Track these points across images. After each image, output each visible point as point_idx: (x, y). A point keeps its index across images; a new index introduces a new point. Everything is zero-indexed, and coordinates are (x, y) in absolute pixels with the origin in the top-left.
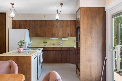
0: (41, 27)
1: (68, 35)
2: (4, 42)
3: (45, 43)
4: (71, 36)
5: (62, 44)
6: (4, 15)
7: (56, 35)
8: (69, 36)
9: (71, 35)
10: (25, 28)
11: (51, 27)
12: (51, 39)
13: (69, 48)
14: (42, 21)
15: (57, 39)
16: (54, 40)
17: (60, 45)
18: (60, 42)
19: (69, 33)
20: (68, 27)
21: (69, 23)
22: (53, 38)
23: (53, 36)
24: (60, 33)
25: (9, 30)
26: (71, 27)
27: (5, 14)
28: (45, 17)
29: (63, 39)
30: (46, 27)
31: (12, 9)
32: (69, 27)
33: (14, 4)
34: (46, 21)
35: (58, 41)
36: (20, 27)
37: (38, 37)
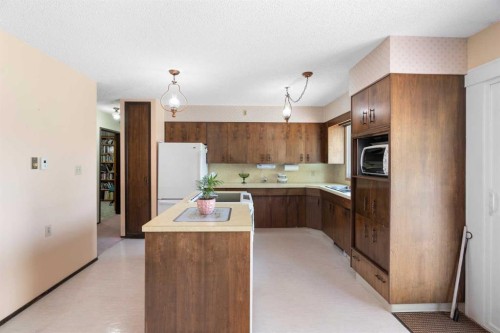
0: (235, 138)
1: (301, 158)
2: (147, 175)
3: (244, 177)
4: (308, 160)
5: (285, 180)
6: (146, 109)
7: (272, 157)
8: (304, 160)
9: (308, 158)
10: (197, 140)
11: (261, 138)
12: (258, 166)
13: (305, 189)
14: (237, 124)
15: (274, 167)
16: (265, 169)
17: (278, 182)
18: (280, 174)
19: (303, 152)
20: (301, 138)
21: (303, 130)
22: (264, 166)
23: (265, 159)
24: (282, 155)
25: (160, 145)
26: (307, 139)
27: (148, 105)
28: (245, 113)
29: (287, 168)
30: (248, 138)
31: (172, 86)
32: (304, 138)
33: (178, 73)
34: (247, 124)
35: (274, 173)
36: (185, 139)
37: (227, 162)
